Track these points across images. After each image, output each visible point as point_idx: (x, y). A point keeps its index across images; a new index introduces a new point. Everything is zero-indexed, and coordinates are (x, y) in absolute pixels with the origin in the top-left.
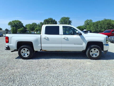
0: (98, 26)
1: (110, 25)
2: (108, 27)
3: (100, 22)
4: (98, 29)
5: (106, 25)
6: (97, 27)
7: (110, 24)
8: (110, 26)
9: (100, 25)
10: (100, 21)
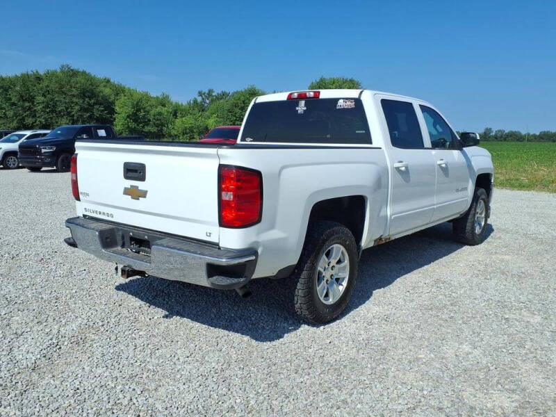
0: (31, 99)
1: (92, 101)
2: (86, 110)
3: (39, 79)
4: (34, 116)
5: (75, 100)
6: (30, 108)
7: (93, 95)
8: (95, 104)
9: (44, 95)
10: (42, 72)
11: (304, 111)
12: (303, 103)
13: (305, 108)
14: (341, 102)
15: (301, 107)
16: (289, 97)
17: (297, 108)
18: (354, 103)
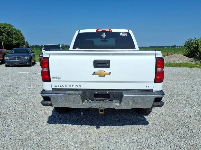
11: (105, 37)
12: (104, 34)
13: (106, 36)
14: (121, 34)
15: (104, 35)
16: (97, 31)
17: (102, 36)
18: (127, 34)
